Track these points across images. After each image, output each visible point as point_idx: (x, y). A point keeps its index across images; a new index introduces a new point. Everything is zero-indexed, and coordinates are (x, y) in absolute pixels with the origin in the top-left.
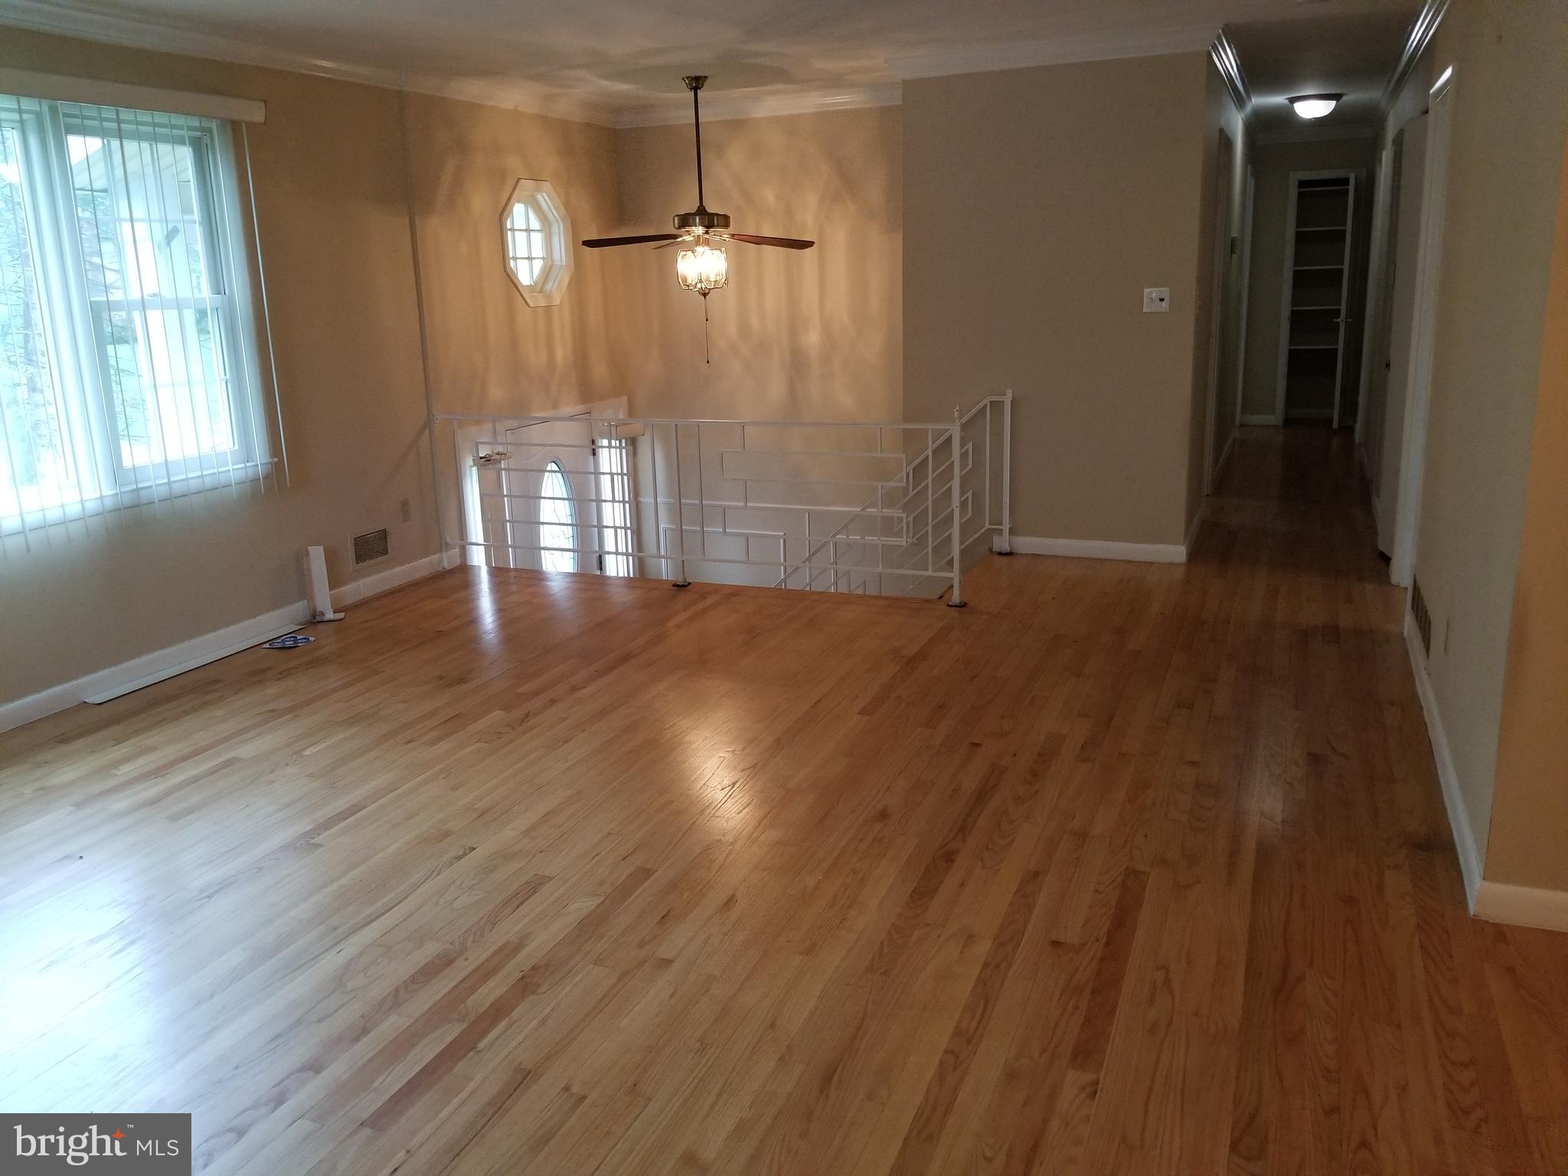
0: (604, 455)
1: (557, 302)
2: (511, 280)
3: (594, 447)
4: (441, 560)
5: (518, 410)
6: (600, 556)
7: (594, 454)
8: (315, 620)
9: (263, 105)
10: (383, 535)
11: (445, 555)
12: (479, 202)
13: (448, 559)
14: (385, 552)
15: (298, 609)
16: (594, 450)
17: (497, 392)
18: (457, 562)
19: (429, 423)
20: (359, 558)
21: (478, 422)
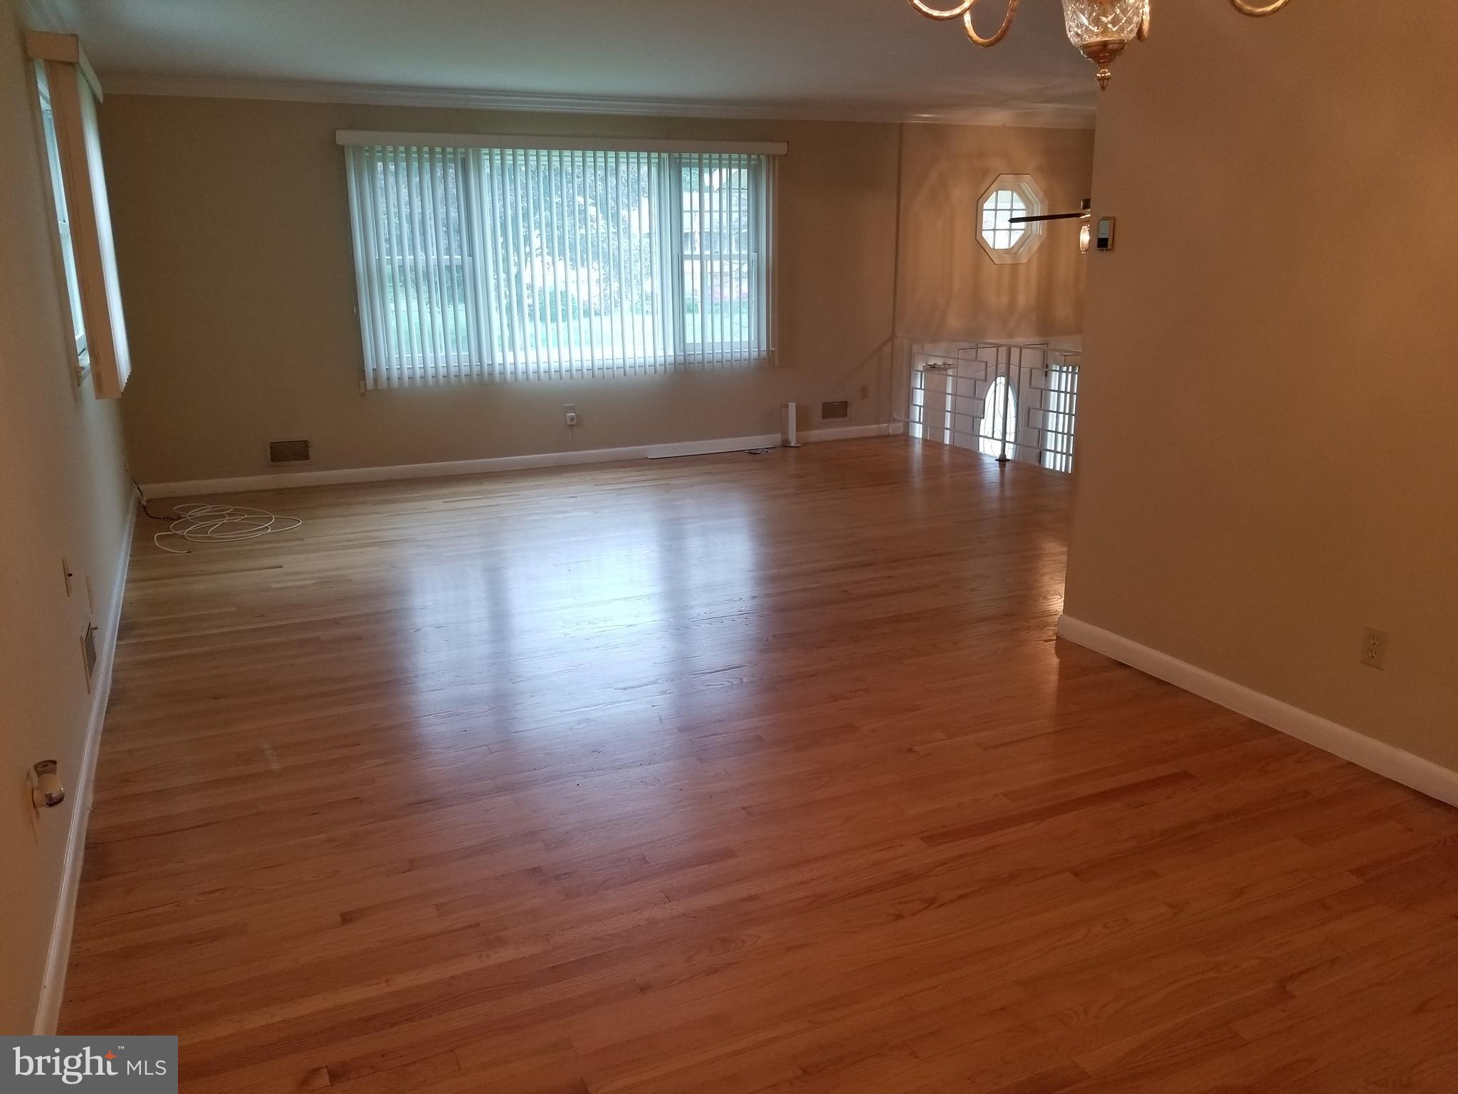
0: (1054, 377)
1: (1024, 260)
2: (981, 246)
3: (1047, 370)
4: (888, 427)
5: (973, 337)
6: (1041, 452)
7: (1046, 376)
8: (785, 444)
9: (786, 144)
10: (845, 405)
11: (891, 425)
12: (959, 193)
13: (895, 428)
14: (845, 415)
15: (776, 438)
16: (1046, 372)
17: (954, 322)
18: (901, 431)
19: (892, 338)
20: (824, 417)
21: (934, 341)
